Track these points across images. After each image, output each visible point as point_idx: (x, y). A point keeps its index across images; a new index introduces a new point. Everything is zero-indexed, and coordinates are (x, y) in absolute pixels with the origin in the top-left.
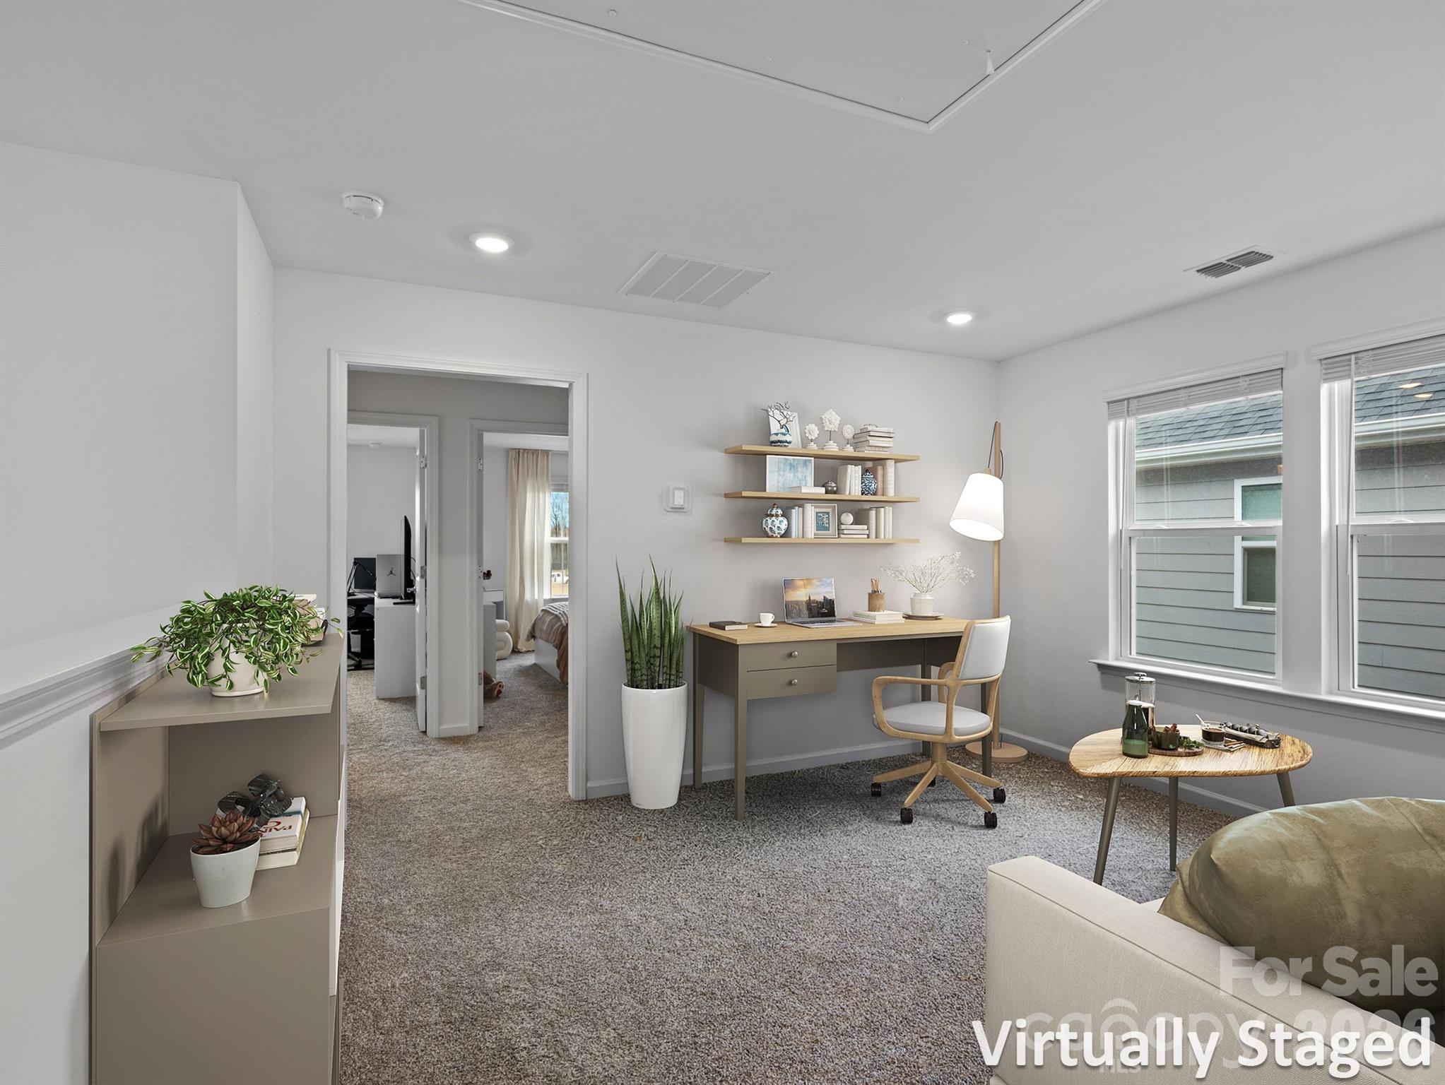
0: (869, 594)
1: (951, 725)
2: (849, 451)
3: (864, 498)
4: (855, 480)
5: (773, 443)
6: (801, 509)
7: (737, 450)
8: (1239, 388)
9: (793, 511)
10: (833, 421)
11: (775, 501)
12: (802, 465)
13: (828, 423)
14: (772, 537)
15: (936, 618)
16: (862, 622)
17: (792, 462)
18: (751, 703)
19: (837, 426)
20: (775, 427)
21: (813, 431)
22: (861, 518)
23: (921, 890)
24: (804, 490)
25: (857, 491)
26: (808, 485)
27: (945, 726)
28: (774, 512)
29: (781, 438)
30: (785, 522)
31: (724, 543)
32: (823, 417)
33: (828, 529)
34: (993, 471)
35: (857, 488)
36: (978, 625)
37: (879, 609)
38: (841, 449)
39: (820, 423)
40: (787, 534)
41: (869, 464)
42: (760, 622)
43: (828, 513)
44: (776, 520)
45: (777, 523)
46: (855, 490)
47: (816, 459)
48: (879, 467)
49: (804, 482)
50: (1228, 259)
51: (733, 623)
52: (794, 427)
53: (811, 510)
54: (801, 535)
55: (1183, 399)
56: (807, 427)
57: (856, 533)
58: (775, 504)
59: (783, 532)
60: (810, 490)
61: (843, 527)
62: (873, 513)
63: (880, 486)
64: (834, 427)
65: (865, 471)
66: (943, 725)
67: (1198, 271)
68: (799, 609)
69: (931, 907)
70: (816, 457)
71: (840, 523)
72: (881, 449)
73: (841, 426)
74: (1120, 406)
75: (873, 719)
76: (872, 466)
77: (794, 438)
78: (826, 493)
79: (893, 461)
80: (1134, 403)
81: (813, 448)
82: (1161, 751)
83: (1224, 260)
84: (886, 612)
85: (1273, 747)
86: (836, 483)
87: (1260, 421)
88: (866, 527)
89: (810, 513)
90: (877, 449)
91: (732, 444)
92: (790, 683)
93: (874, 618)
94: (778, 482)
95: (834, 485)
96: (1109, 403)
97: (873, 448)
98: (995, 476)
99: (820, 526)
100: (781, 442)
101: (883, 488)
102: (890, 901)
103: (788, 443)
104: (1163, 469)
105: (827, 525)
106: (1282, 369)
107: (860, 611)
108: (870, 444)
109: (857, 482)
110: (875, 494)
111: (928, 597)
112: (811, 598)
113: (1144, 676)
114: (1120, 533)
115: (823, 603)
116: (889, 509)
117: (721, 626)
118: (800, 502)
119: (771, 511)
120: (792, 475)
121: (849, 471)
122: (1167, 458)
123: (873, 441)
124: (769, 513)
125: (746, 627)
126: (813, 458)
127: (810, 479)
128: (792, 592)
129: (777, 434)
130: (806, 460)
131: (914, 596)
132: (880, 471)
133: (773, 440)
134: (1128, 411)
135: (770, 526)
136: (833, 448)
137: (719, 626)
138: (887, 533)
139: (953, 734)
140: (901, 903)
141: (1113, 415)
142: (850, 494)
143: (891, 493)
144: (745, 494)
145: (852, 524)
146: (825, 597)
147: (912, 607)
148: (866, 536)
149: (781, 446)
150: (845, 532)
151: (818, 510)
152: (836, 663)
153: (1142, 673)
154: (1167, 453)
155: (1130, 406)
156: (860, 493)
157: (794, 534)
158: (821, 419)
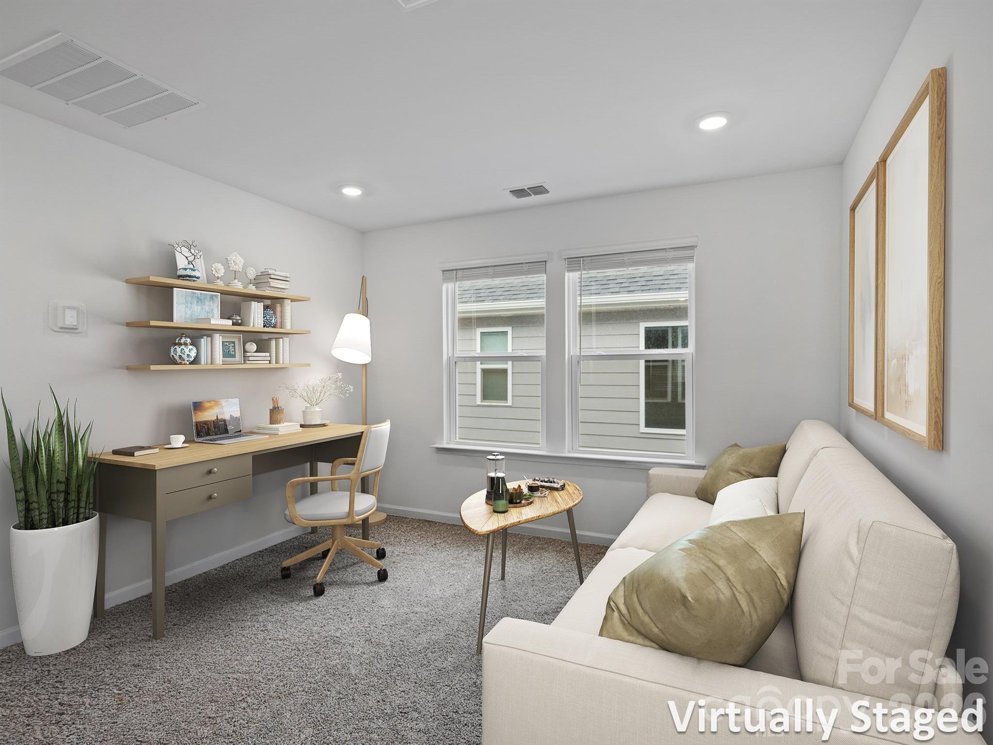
0: (270, 410)
1: (353, 509)
2: (252, 290)
3: (266, 329)
4: (258, 314)
5: (180, 277)
6: (209, 338)
7: (144, 280)
8: (522, 270)
9: (202, 340)
10: (238, 263)
11: (183, 331)
12: (208, 299)
13: (233, 264)
14: (181, 364)
15: (324, 425)
16: (267, 434)
17: (199, 296)
18: (171, 524)
19: (241, 267)
20: (181, 263)
21: (220, 270)
22: (263, 347)
23: (364, 653)
24: (213, 322)
25: (259, 324)
26: (215, 317)
27: (348, 511)
28: (183, 341)
29: (189, 272)
30: (195, 349)
31: (125, 371)
32: (228, 258)
33: (234, 356)
34: (362, 313)
35: (260, 321)
36: (373, 429)
37: (280, 422)
38: (245, 287)
39: (226, 263)
40: (196, 361)
41: (268, 302)
42: (170, 444)
43: (234, 343)
44: (185, 349)
45: (187, 351)
46: (258, 322)
47: (222, 295)
48: (278, 305)
49: (211, 315)
50: (528, 187)
51: (142, 448)
52: (200, 263)
53: (218, 339)
54: (209, 361)
55: (491, 273)
56: (213, 265)
57: (260, 360)
58: (183, 334)
59: (192, 359)
60: (217, 322)
61: (248, 354)
62: (273, 342)
63: (279, 320)
64: (239, 267)
65: (266, 308)
66: (347, 509)
67: (510, 191)
68: (208, 428)
69: (379, 666)
70: (223, 293)
71: (245, 351)
72: (279, 290)
73: (245, 267)
74: (450, 274)
75: (285, 515)
76: (272, 303)
77: (200, 272)
78: (233, 325)
79: (290, 300)
80: (460, 273)
81: (220, 285)
82: (514, 505)
83: (526, 188)
84: (286, 424)
85: (563, 489)
86: (240, 316)
87: (490, 294)
88: (268, 354)
89: (218, 342)
90: (276, 290)
91: (137, 274)
92: (210, 497)
93: (277, 429)
94: (186, 314)
95: (238, 318)
96: (443, 271)
97: (273, 289)
98: (363, 315)
99: (227, 354)
100: (190, 276)
101: (281, 322)
102: (344, 673)
103: (197, 278)
104: (472, 318)
105: (233, 353)
106: (546, 261)
107: (262, 425)
108: (271, 285)
109: (260, 316)
110: (274, 327)
111: (317, 409)
112: (219, 418)
113: (498, 455)
114: (449, 359)
115: (230, 420)
116: (286, 340)
117: (129, 452)
118: (209, 332)
119: (180, 340)
120: (199, 307)
121: (253, 307)
122: (474, 311)
123: (273, 283)
124: (177, 342)
125: (157, 450)
126: (219, 294)
127: (217, 312)
128: (200, 413)
129: (186, 269)
130: (212, 295)
131: (306, 409)
132: (278, 309)
133: (181, 274)
134: (456, 278)
135: (179, 353)
136: (238, 286)
137: (124, 452)
138: (285, 358)
139: (354, 515)
140: (353, 672)
141: (446, 280)
142: (253, 326)
143: (288, 327)
144: (153, 323)
145: (255, 352)
146: (231, 415)
147: (304, 417)
148: (268, 362)
149: (190, 280)
150: (251, 358)
151: (224, 340)
152: (251, 473)
153: (497, 454)
154: (475, 308)
155: (457, 275)
156: (263, 326)
157: (203, 360)
158: (227, 259)
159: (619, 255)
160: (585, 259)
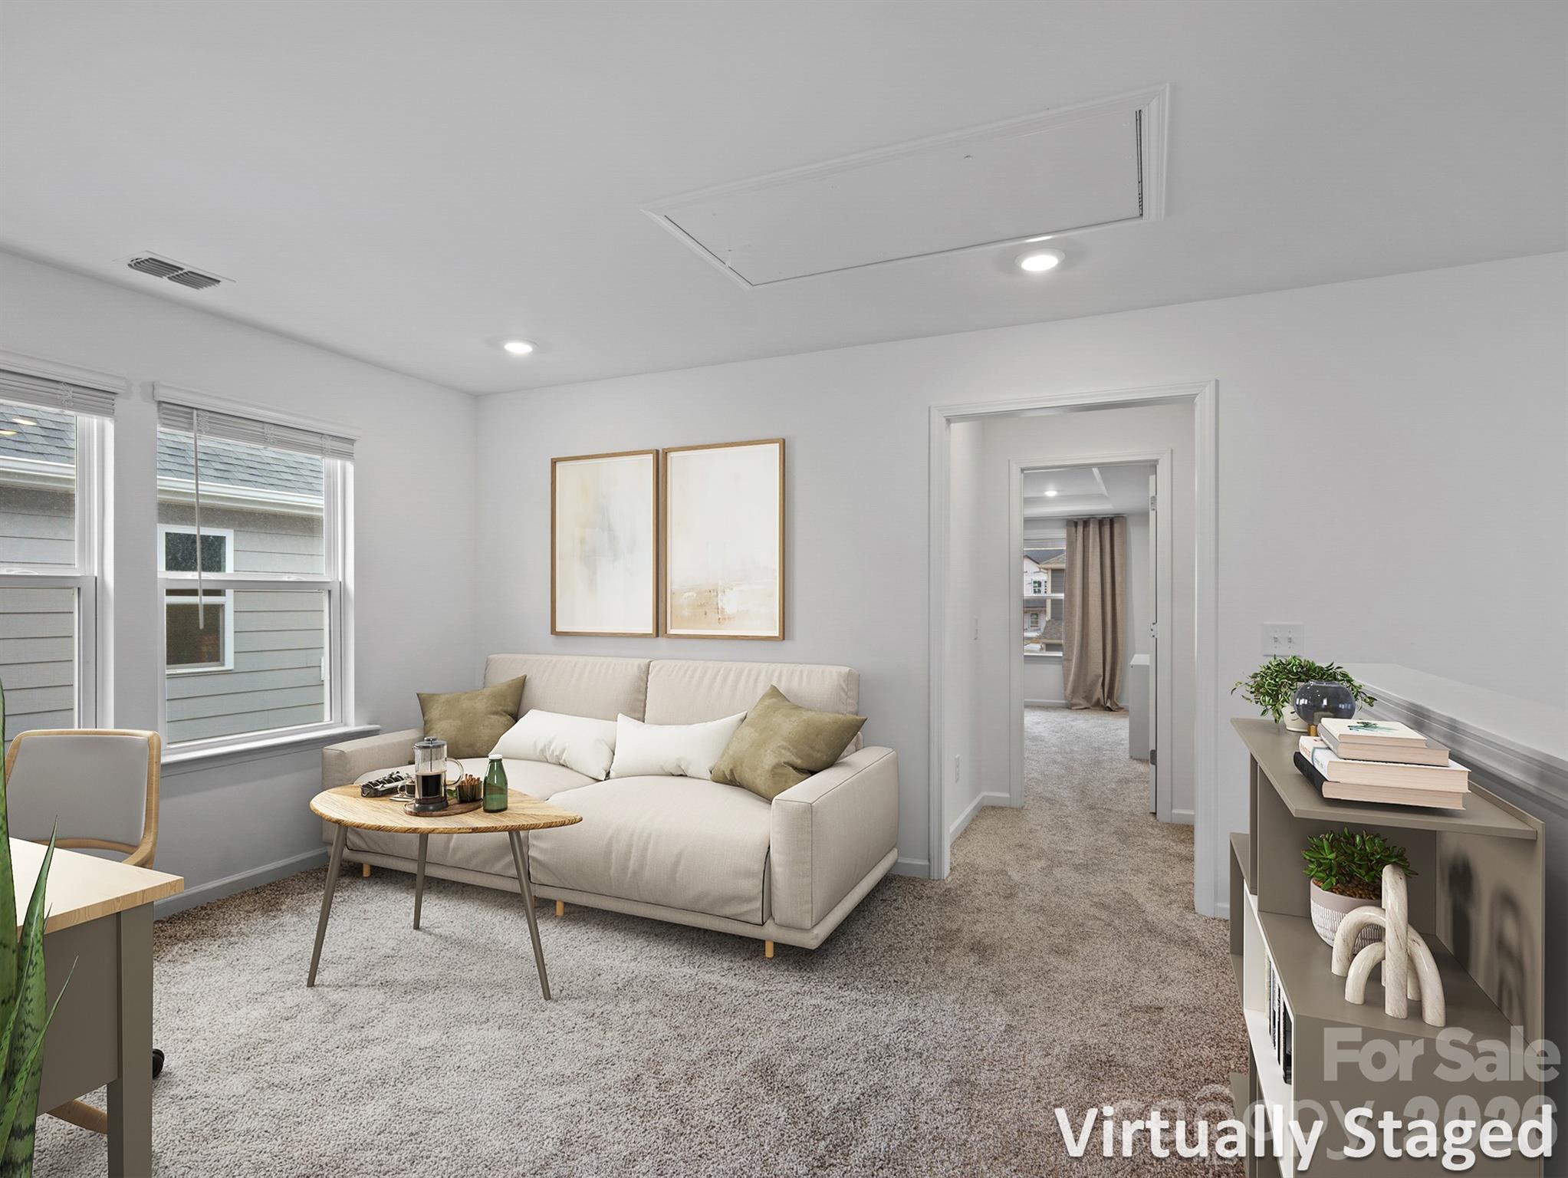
8: (58, 396)
106: (116, 394)
159: (249, 422)
160: (199, 412)
